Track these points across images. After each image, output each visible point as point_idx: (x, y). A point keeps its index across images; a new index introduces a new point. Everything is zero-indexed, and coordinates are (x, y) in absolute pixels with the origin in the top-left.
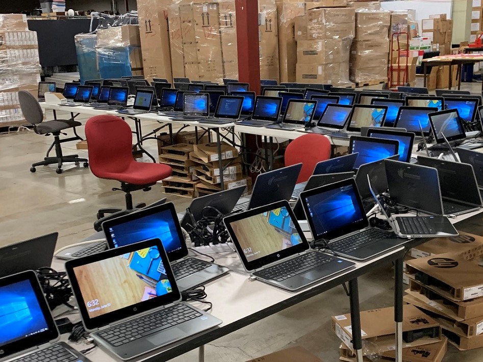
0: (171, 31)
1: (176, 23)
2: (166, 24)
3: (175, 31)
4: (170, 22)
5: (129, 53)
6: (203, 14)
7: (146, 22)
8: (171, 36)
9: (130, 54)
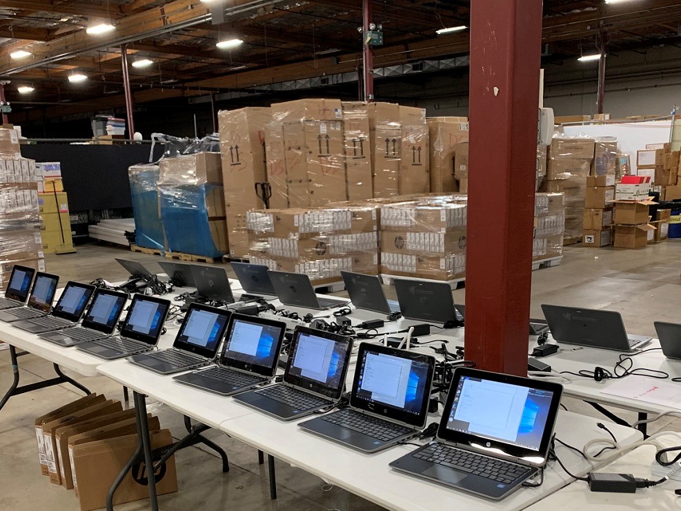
0: (270, 162)
1: (277, 151)
2: (263, 152)
3: (275, 163)
4: (268, 148)
5: (204, 195)
6: (320, 136)
7: (231, 148)
8: (269, 171)
9: (206, 195)
